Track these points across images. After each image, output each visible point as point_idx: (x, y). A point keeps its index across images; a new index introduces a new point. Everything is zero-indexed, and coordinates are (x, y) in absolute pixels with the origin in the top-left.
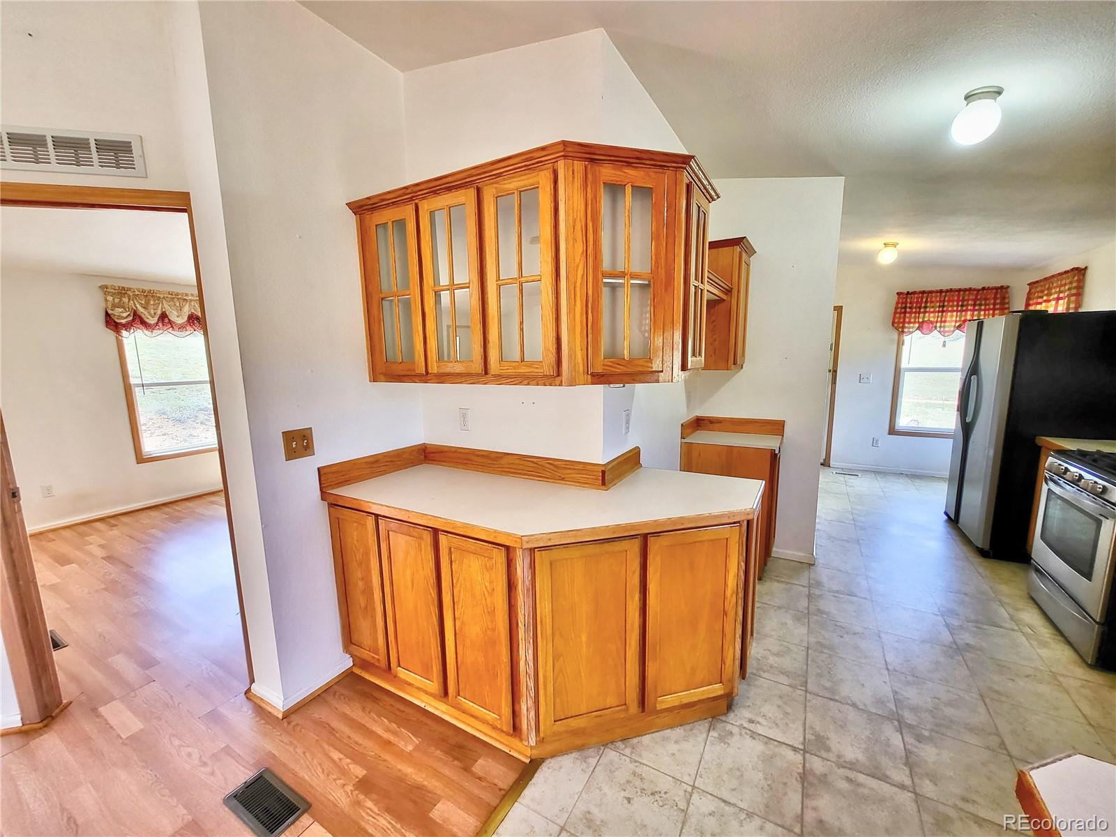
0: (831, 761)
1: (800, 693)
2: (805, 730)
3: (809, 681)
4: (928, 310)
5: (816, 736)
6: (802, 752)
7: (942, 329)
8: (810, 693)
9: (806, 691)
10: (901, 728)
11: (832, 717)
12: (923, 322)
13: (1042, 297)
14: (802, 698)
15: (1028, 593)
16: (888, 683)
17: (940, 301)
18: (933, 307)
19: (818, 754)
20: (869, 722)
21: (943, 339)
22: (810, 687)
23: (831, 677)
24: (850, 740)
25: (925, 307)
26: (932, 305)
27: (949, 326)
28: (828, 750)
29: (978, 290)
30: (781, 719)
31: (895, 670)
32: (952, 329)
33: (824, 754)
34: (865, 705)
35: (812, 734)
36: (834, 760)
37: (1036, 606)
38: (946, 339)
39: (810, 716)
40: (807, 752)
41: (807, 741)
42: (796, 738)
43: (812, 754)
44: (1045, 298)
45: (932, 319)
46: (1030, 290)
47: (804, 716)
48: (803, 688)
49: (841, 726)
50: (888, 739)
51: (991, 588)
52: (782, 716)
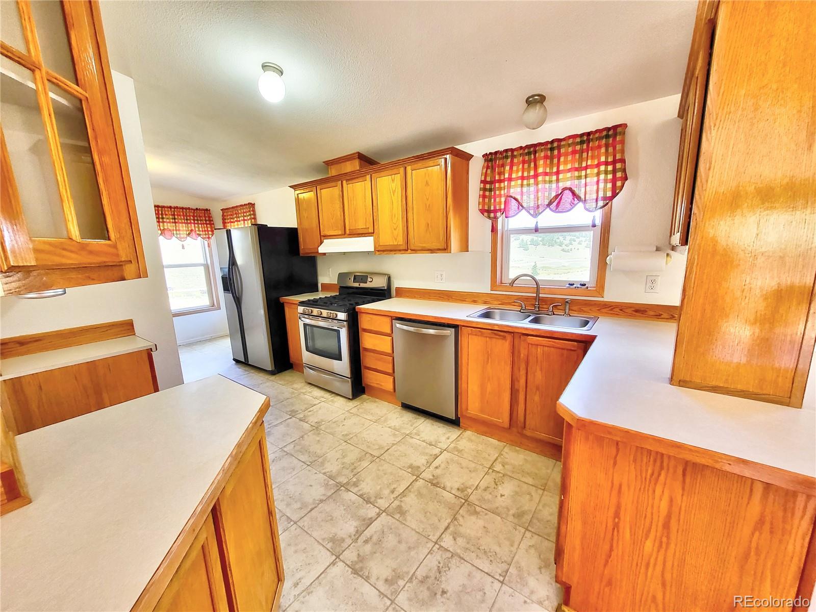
0: (351, 544)
1: (294, 528)
2: (323, 546)
3: (288, 515)
4: (165, 220)
5: (331, 542)
6: (337, 560)
7: (178, 236)
8: (298, 521)
9: (295, 523)
10: (347, 489)
11: (322, 521)
12: (164, 229)
13: (233, 219)
14: (299, 530)
15: (306, 382)
16: (318, 472)
17: (172, 215)
18: (168, 219)
19: (343, 549)
20: (335, 501)
21: (181, 243)
22: (295, 517)
23: (294, 499)
24: (342, 522)
25: (163, 218)
26: (167, 217)
27: (183, 234)
28: (343, 540)
29: (194, 210)
30: (307, 557)
31: (311, 463)
32: (185, 236)
33: (345, 545)
34: (324, 495)
35: (328, 543)
36: (351, 542)
37: (313, 387)
38: (183, 243)
39: (315, 534)
40: (339, 555)
41: (331, 550)
42: (326, 558)
43: (342, 554)
44: (236, 219)
45: (170, 228)
46: (223, 214)
47: (312, 539)
48: (292, 523)
49: (332, 520)
50: (350, 500)
51: (292, 389)
52: (304, 555)
